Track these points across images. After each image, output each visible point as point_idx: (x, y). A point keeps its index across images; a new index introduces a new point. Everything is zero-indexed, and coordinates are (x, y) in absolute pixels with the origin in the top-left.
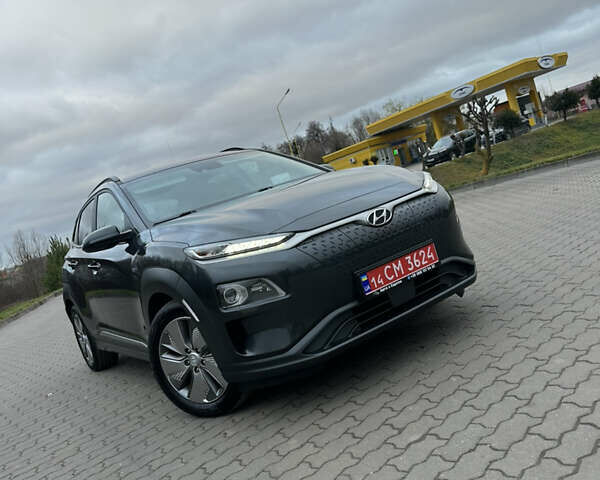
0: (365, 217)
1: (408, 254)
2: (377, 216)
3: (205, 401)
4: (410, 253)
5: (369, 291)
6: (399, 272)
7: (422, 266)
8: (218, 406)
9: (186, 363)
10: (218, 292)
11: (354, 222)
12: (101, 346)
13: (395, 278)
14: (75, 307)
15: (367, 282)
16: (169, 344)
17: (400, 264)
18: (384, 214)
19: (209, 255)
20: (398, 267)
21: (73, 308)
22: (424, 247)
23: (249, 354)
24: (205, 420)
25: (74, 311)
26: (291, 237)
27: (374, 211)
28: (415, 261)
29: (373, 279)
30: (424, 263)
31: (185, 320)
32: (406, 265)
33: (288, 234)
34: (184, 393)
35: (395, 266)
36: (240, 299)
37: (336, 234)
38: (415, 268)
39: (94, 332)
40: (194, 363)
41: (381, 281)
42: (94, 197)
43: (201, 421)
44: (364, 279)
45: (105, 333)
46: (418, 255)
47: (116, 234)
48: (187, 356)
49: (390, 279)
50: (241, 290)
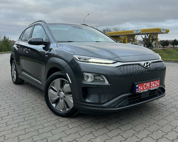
0: (142, 63)
1: (152, 81)
2: (147, 64)
3: (61, 110)
4: (153, 81)
5: (137, 91)
6: (148, 87)
7: (155, 87)
8: (66, 114)
9: (58, 95)
10: (83, 75)
11: (138, 64)
12: (20, 77)
13: (146, 89)
14: (14, 61)
15: (138, 88)
16: (54, 87)
17: (149, 84)
18: (149, 64)
19: (82, 60)
20: (148, 85)
21: (13, 61)
22: (157, 80)
23: (87, 101)
24: (60, 117)
25: (13, 62)
26: (116, 62)
27: (146, 62)
28: (154, 84)
29: (140, 87)
30: (155, 86)
31: (63, 80)
32: (150, 85)
33: (115, 61)
34: (54, 105)
35: (147, 84)
36: (89, 80)
37: (132, 66)
38: (153, 87)
40: (61, 96)
41: (142, 89)
42: (33, 25)
43: (58, 117)
44: (137, 86)
45: (23, 73)
46: (155, 82)
47: (42, 41)
48: (59, 93)
49: (145, 88)
50: (91, 77)
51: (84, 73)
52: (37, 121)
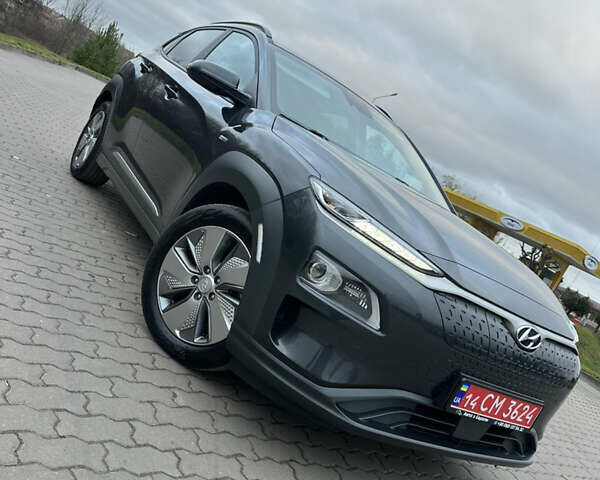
0: (519, 324)
1: (515, 399)
2: (530, 335)
3: (177, 333)
4: (519, 400)
5: (457, 404)
6: (495, 410)
8: (187, 352)
9: (194, 278)
10: (310, 256)
11: (504, 321)
13: (486, 413)
15: (463, 394)
17: (502, 403)
20: (499, 403)
24: (161, 352)
26: (438, 275)
27: (531, 327)
28: (516, 411)
29: (470, 396)
30: (519, 419)
32: (505, 409)
33: (437, 270)
34: (163, 303)
35: (497, 400)
36: (323, 284)
37: (480, 316)
38: (508, 419)
39: (107, 144)
40: (202, 288)
41: (473, 405)
42: (227, 29)
43: (156, 349)
44: (464, 388)
45: (119, 156)
46: (522, 407)
48: (201, 274)
49: (483, 410)
50: (334, 276)
51: (318, 254)
52: (84, 324)
